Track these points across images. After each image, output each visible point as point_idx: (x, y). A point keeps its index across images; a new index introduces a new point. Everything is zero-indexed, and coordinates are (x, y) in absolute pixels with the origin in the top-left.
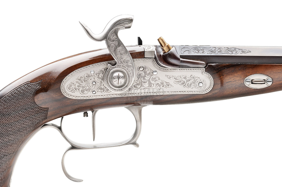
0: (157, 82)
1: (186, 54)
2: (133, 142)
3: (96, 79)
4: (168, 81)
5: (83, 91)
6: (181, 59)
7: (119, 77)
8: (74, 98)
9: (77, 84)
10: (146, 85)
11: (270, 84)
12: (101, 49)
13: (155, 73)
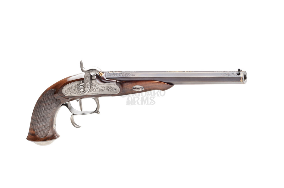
0: (98, 89)
1: (109, 77)
2: (97, 111)
3: (75, 88)
4: (102, 89)
5: (71, 93)
6: (106, 79)
7: (81, 88)
8: (68, 96)
9: (68, 91)
10: (94, 90)
11: (143, 89)
12: (71, 76)
13: (97, 86)
